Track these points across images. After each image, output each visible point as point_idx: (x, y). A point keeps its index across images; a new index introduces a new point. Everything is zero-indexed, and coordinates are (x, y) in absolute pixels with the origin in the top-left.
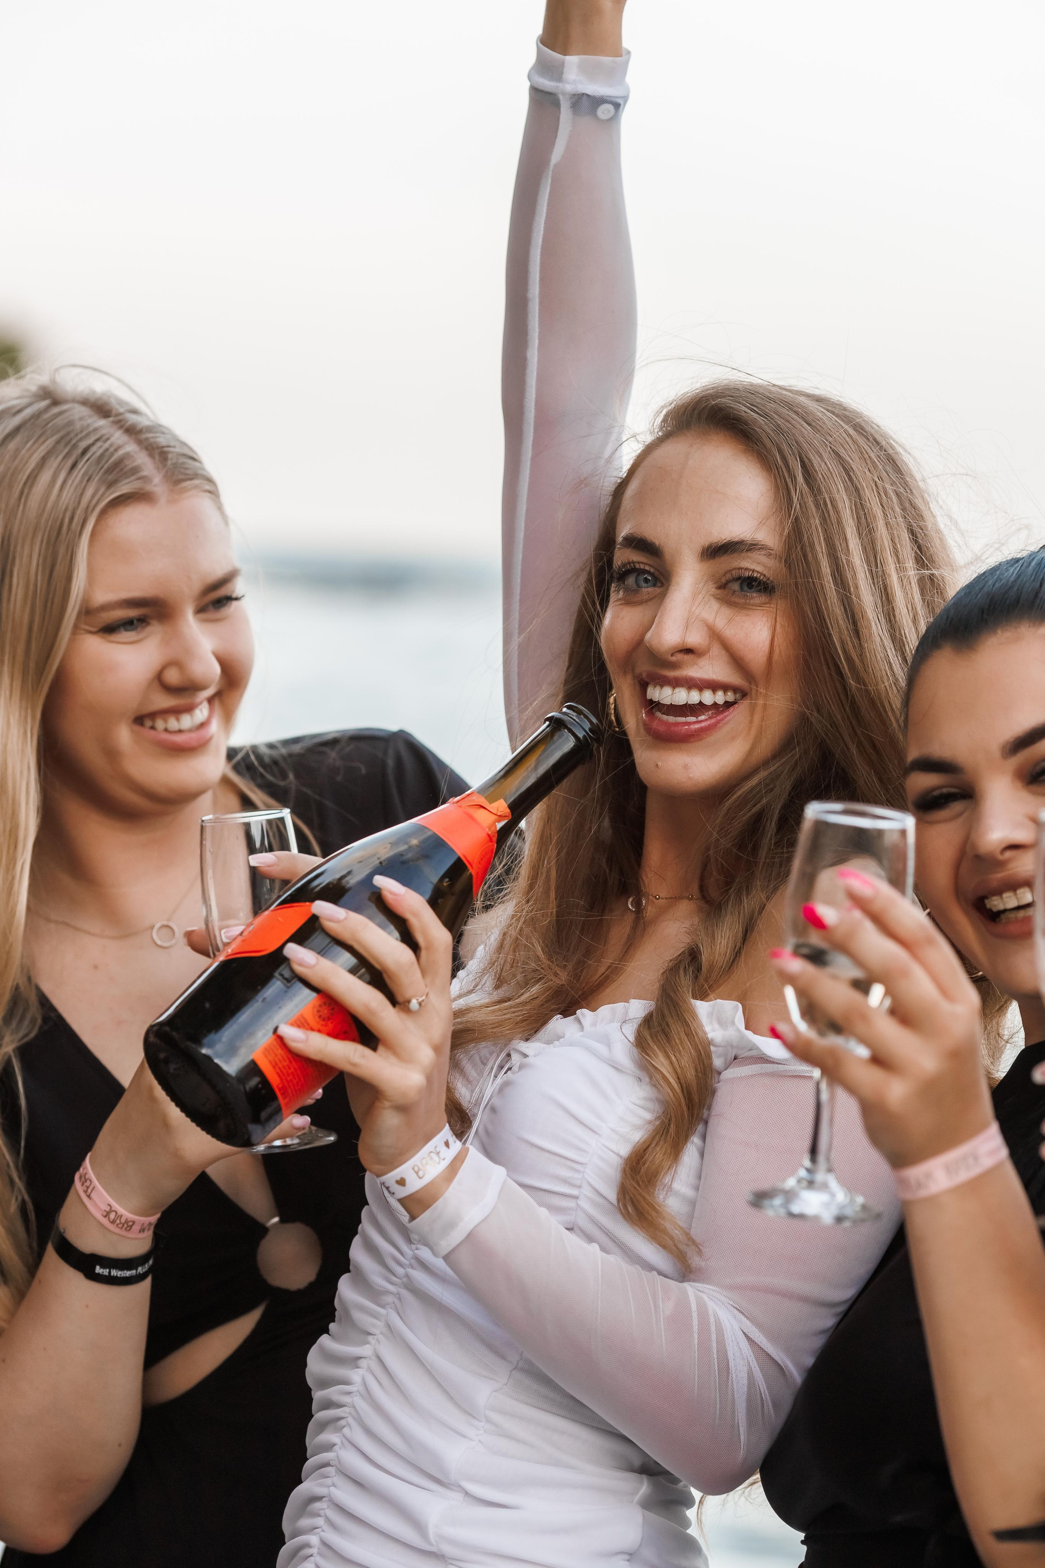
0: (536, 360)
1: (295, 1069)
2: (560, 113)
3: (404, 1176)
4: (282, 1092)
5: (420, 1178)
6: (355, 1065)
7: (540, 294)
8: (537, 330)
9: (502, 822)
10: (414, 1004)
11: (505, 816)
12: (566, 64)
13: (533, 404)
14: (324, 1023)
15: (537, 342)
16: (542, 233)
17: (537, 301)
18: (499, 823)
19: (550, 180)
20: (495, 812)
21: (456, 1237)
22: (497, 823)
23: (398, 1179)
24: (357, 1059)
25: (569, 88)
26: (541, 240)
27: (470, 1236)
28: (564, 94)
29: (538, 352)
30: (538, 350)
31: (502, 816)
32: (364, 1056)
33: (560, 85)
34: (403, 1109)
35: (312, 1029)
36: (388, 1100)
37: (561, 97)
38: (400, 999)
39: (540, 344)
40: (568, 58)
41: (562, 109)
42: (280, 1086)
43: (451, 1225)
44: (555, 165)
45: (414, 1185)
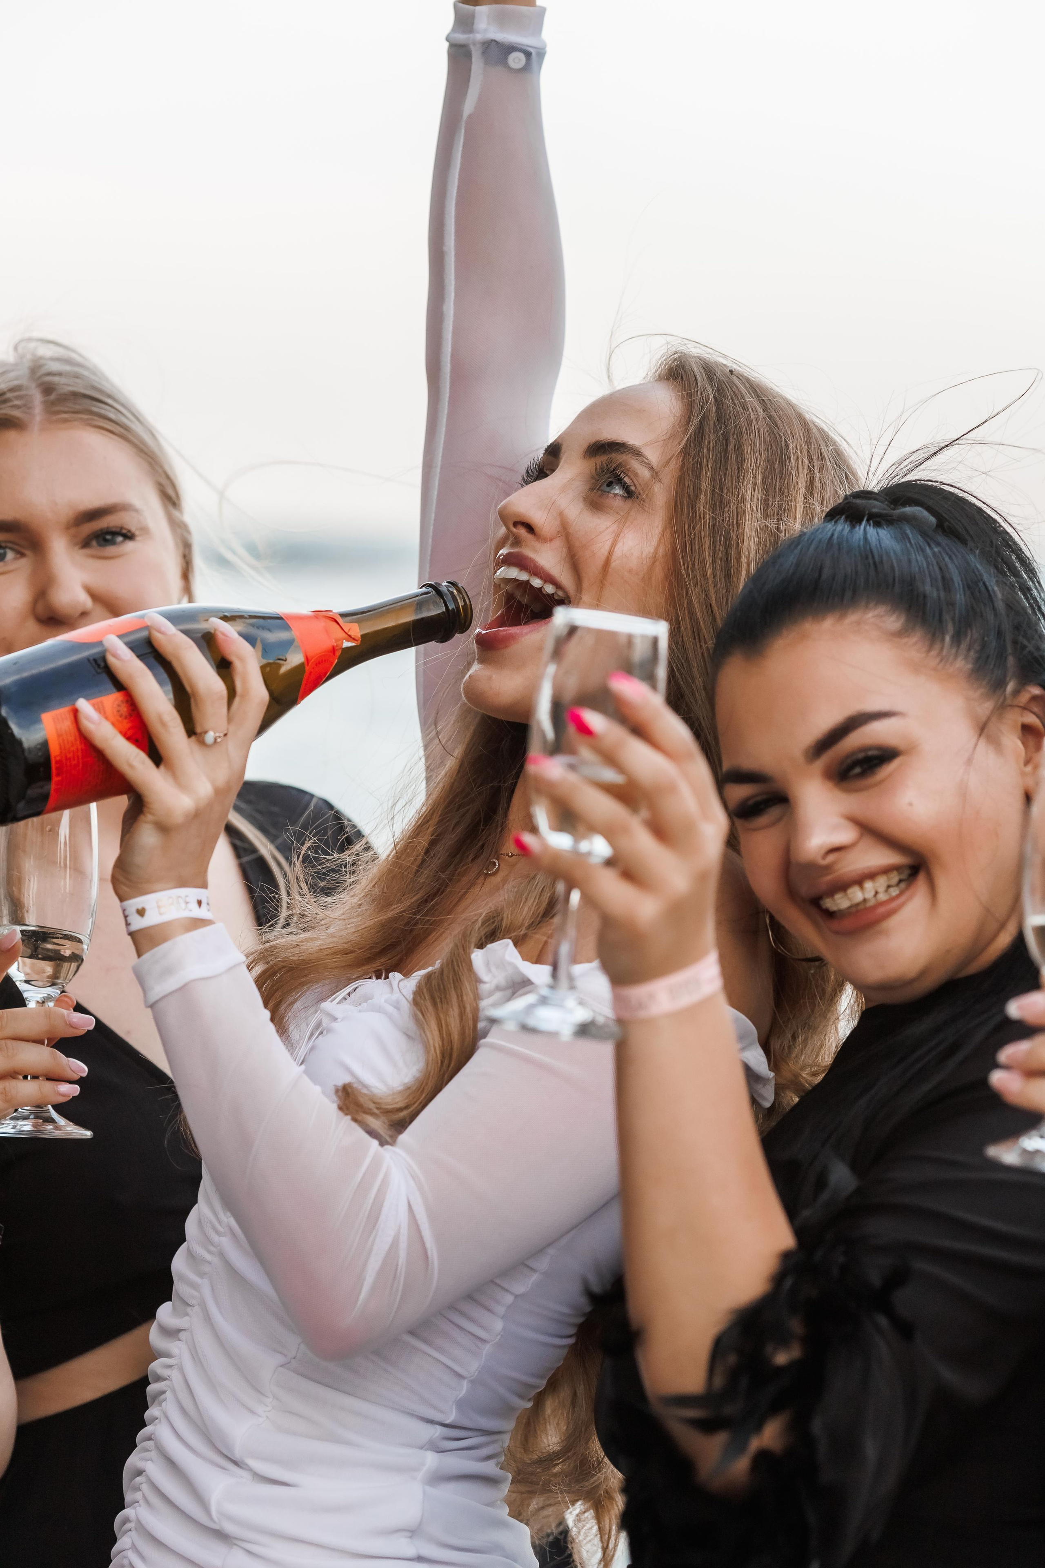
0: (452, 312)
1: (77, 749)
2: (471, 63)
3: (147, 907)
4: (58, 765)
5: (161, 914)
6: (131, 766)
7: (456, 246)
8: (453, 283)
9: (350, 643)
10: (210, 737)
11: (354, 639)
12: (476, 15)
13: (449, 358)
14: (120, 719)
15: (453, 294)
16: (456, 184)
17: (453, 253)
18: (346, 642)
19: (463, 131)
20: (346, 631)
21: (171, 984)
22: (344, 641)
23: (140, 907)
24: (136, 763)
25: (479, 37)
26: (455, 191)
27: (184, 988)
28: (474, 44)
29: (454, 305)
30: (454, 303)
31: (351, 637)
32: (143, 763)
33: (471, 36)
34: (164, 828)
35: (107, 718)
36: (153, 814)
37: (472, 47)
38: (198, 729)
39: (456, 296)
40: (478, 8)
41: (474, 59)
42: (58, 758)
43: (169, 971)
44: (470, 117)
45: (151, 919)
